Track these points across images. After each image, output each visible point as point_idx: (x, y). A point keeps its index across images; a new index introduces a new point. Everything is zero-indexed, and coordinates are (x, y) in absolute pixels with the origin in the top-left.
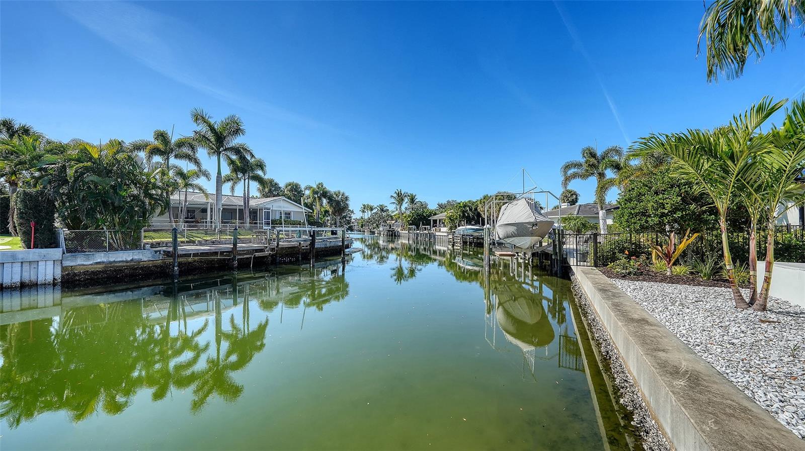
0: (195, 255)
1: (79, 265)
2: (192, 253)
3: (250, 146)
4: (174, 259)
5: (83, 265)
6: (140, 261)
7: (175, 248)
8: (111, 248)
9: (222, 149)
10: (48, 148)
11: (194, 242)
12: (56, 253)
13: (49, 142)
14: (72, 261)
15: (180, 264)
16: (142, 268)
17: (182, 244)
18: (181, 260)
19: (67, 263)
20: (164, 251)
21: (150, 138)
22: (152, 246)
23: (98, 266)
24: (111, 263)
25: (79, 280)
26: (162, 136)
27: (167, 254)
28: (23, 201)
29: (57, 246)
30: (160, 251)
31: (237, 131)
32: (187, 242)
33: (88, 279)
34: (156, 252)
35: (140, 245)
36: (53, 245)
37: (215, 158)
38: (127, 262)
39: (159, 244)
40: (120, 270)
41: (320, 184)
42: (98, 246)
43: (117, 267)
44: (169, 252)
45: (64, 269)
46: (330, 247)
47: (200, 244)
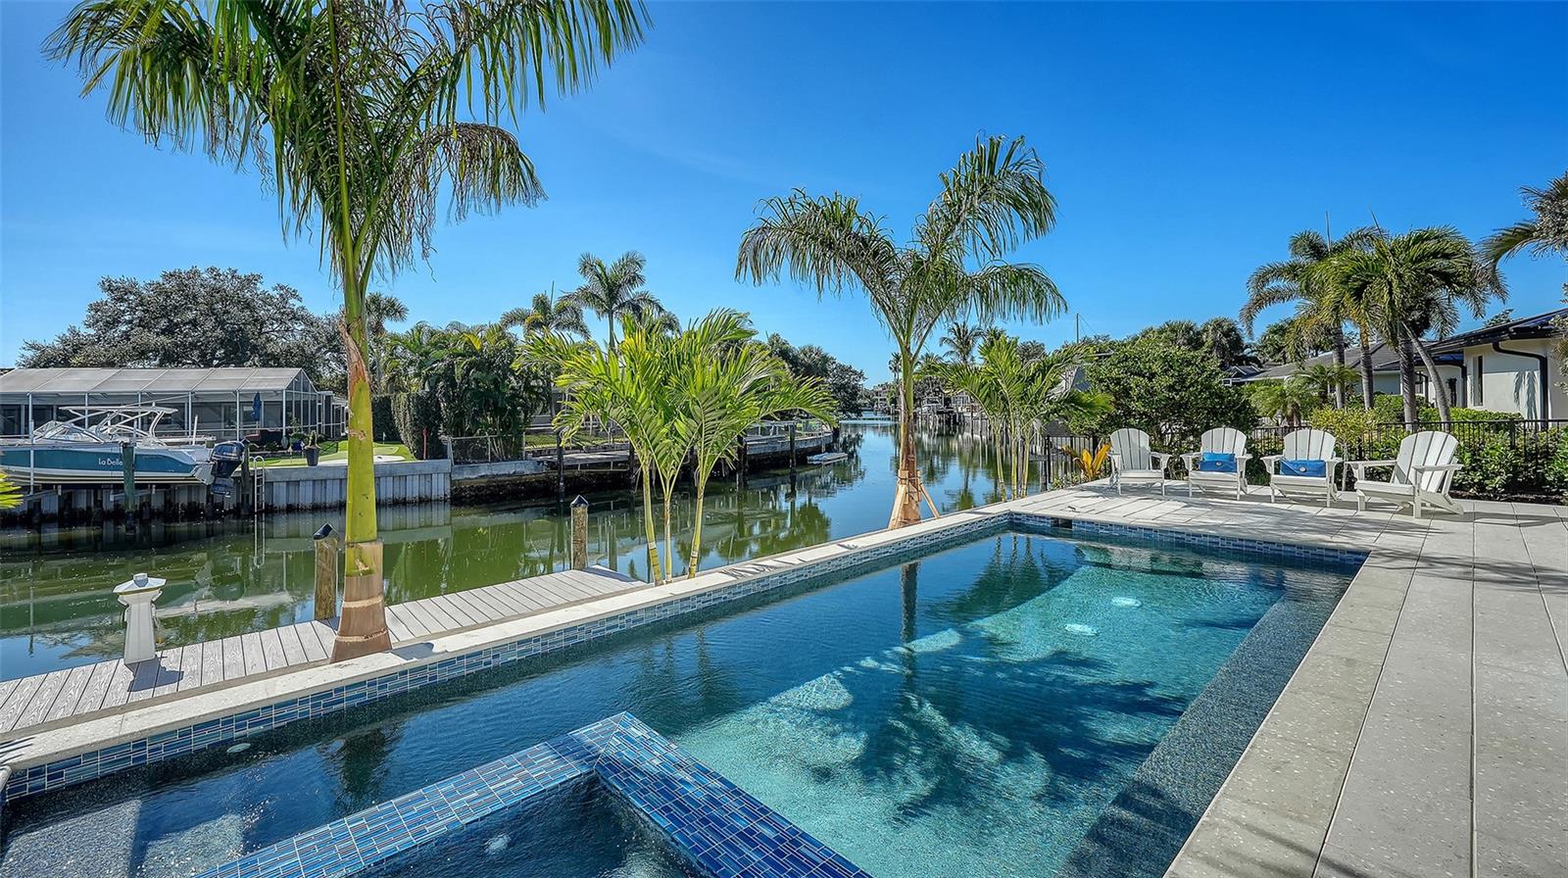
0: (583, 466)
1: (466, 479)
2: (579, 463)
3: (655, 294)
4: (559, 473)
5: (469, 479)
6: (522, 475)
7: (560, 458)
8: (494, 459)
9: (615, 306)
10: (433, 340)
11: (580, 448)
12: (446, 464)
13: (432, 334)
14: (459, 474)
15: (566, 479)
16: (523, 484)
17: (567, 452)
18: (567, 473)
19: (455, 477)
20: (548, 462)
21: (528, 306)
22: (536, 454)
23: (483, 480)
24: (494, 476)
25: (465, 497)
26: (542, 304)
27: (551, 465)
28: (416, 406)
29: (445, 456)
30: (542, 462)
31: (634, 280)
32: (574, 448)
33: (473, 496)
34: (539, 462)
35: (522, 454)
36: (440, 456)
37: (606, 319)
38: (509, 475)
39: (540, 452)
40: (502, 485)
41: (773, 336)
42: (480, 456)
43: (499, 481)
44: (553, 463)
45: (452, 483)
46: (782, 452)
47: (589, 450)
